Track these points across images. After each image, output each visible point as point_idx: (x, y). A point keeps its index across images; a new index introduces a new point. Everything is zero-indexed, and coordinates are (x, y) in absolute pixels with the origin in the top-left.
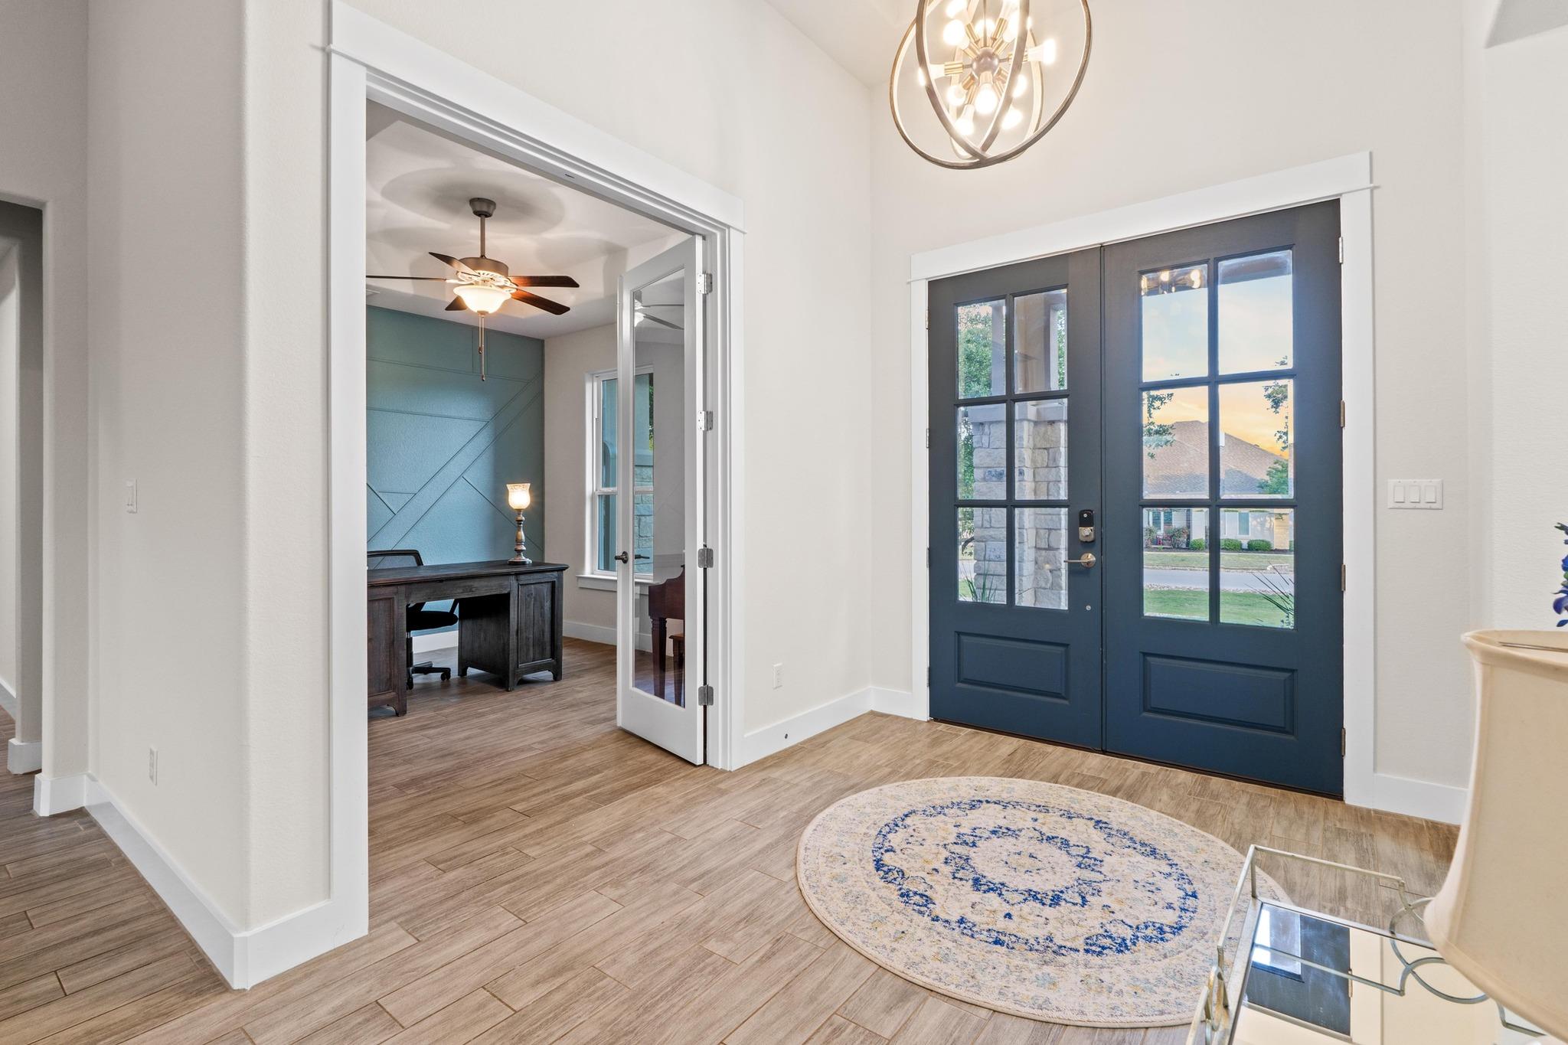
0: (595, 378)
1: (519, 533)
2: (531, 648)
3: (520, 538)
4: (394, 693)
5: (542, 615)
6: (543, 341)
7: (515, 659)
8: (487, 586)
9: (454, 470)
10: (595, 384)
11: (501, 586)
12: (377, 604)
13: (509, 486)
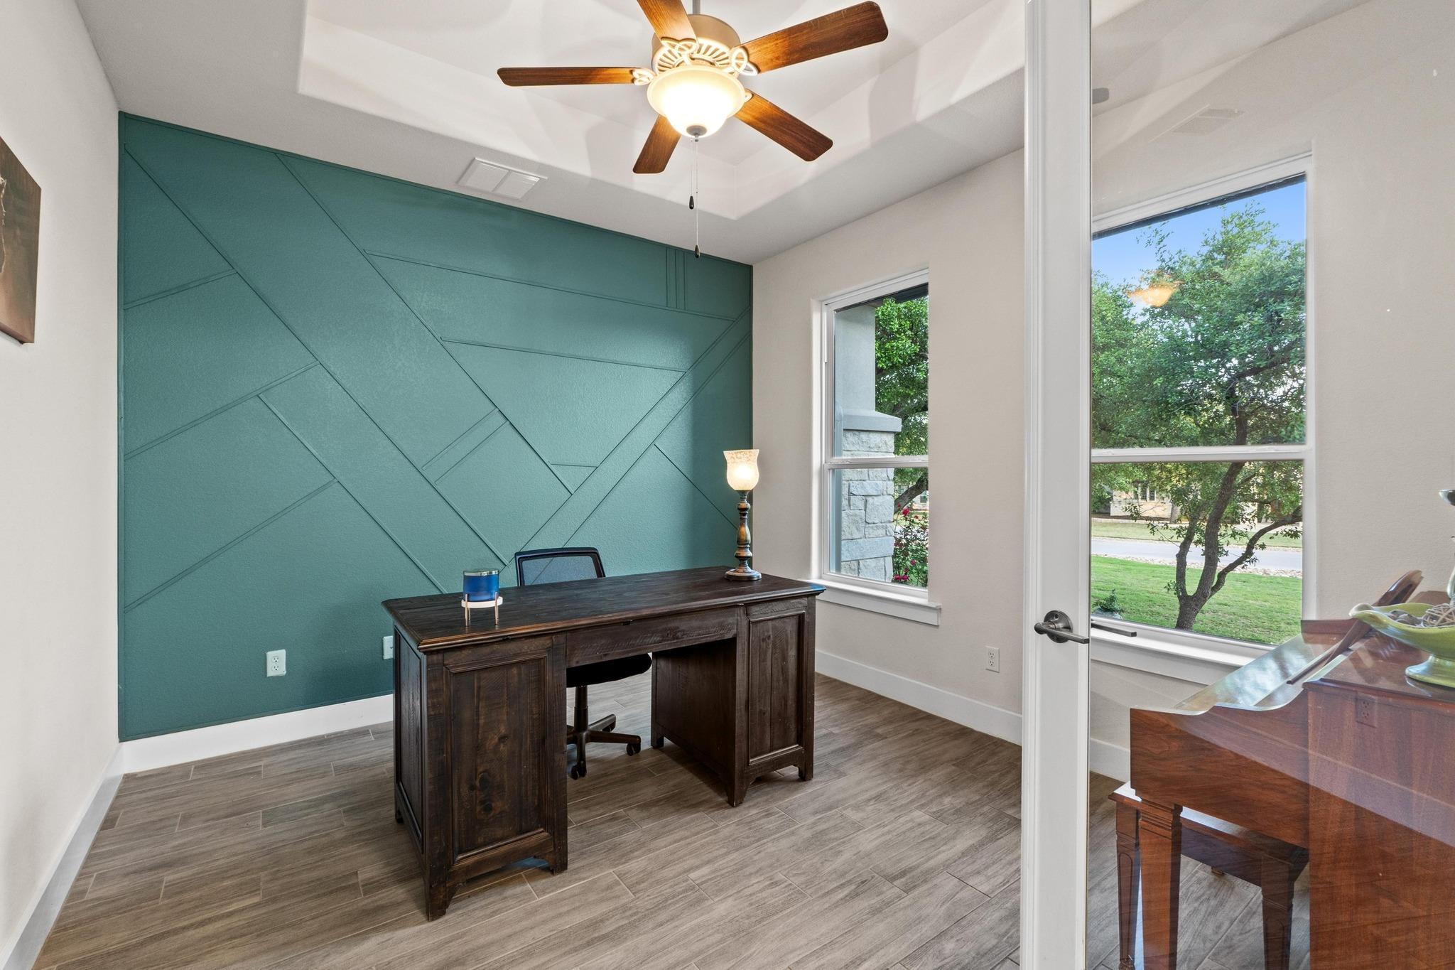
0: (824, 306)
1: (743, 529)
2: (768, 729)
3: (743, 537)
4: (546, 834)
5: (784, 671)
6: (750, 268)
7: (744, 749)
8: (700, 628)
9: (644, 436)
10: (825, 315)
11: (722, 626)
12: (515, 671)
13: (727, 454)
